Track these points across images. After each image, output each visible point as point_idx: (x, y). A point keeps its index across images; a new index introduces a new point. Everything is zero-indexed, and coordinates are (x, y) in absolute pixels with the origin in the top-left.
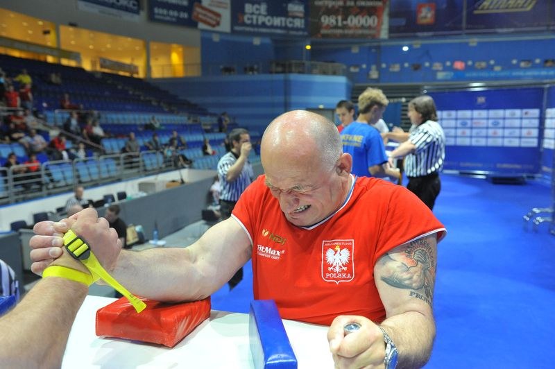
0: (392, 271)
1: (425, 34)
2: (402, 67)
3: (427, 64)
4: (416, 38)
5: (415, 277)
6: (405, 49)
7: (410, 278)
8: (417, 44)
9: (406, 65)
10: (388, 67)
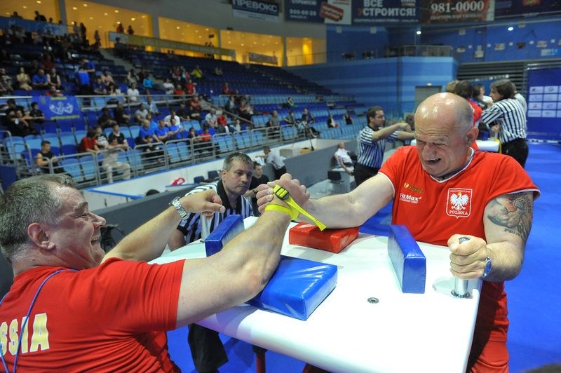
0: (496, 213)
1: (531, 14)
2: (507, 46)
3: (532, 43)
4: (522, 18)
5: (511, 220)
6: (511, 29)
7: (508, 220)
8: (522, 24)
9: (511, 44)
10: (494, 46)
